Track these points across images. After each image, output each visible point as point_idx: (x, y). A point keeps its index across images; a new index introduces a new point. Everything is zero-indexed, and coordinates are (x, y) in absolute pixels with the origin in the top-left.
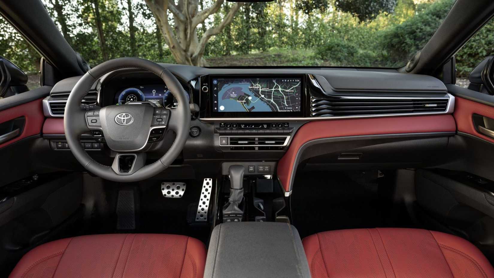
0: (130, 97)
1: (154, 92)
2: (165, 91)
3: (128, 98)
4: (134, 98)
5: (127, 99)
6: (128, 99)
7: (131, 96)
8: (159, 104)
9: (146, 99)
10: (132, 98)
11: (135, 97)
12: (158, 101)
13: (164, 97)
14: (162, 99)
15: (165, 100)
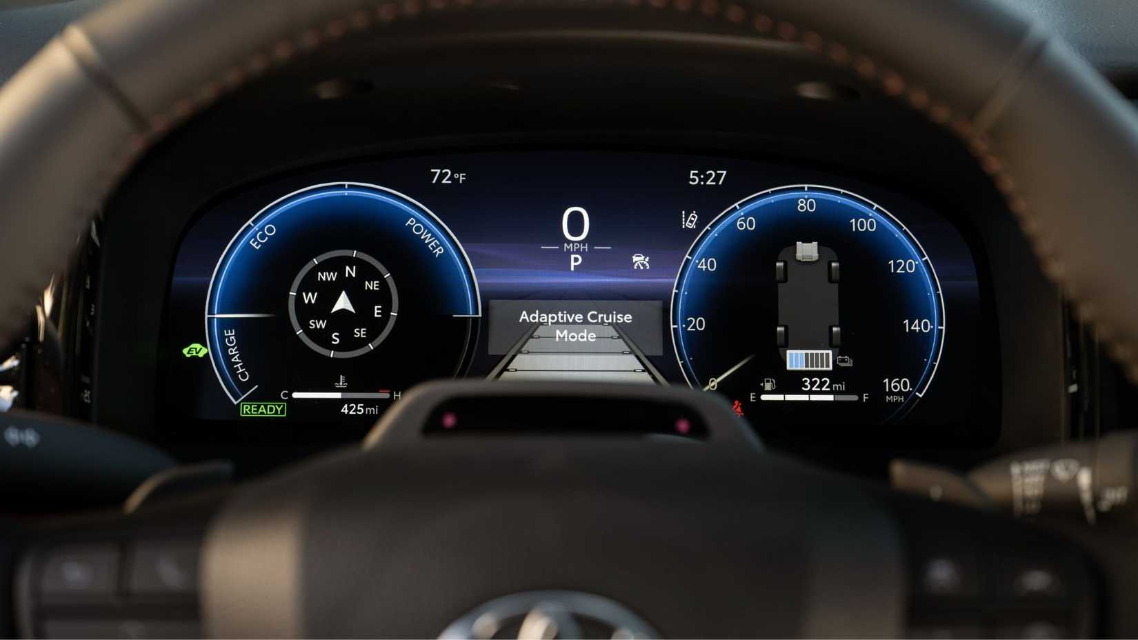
0: (322, 276)
1: (576, 226)
2: (690, 221)
3: (303, 287)
4: (373, 286)
5: (299, 299)
6: (310, 298)
7: (336, 265)
8: (631, 362)
9: (493, 303)
10: (343, 284)
11: (377, 276)
12: (615, 326)
13: (677, 284)
14: (658, 303)
15: (687, 313)
